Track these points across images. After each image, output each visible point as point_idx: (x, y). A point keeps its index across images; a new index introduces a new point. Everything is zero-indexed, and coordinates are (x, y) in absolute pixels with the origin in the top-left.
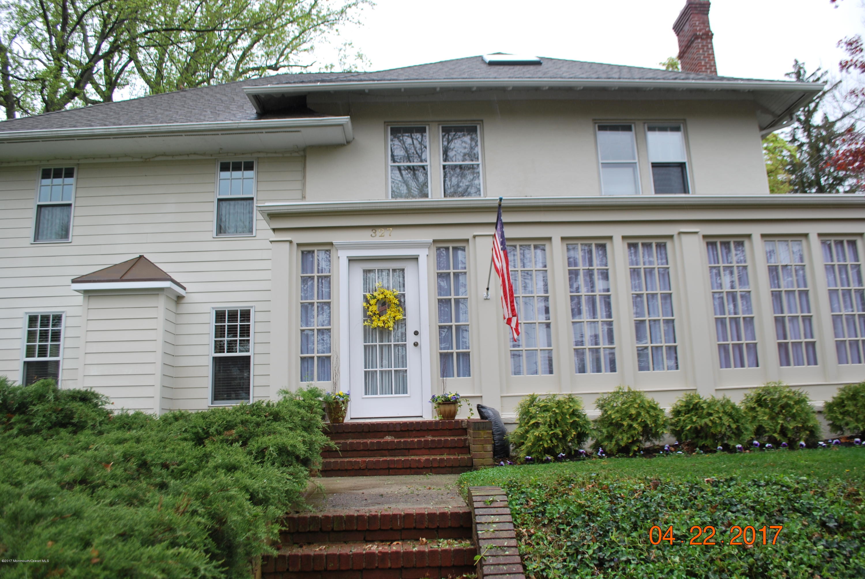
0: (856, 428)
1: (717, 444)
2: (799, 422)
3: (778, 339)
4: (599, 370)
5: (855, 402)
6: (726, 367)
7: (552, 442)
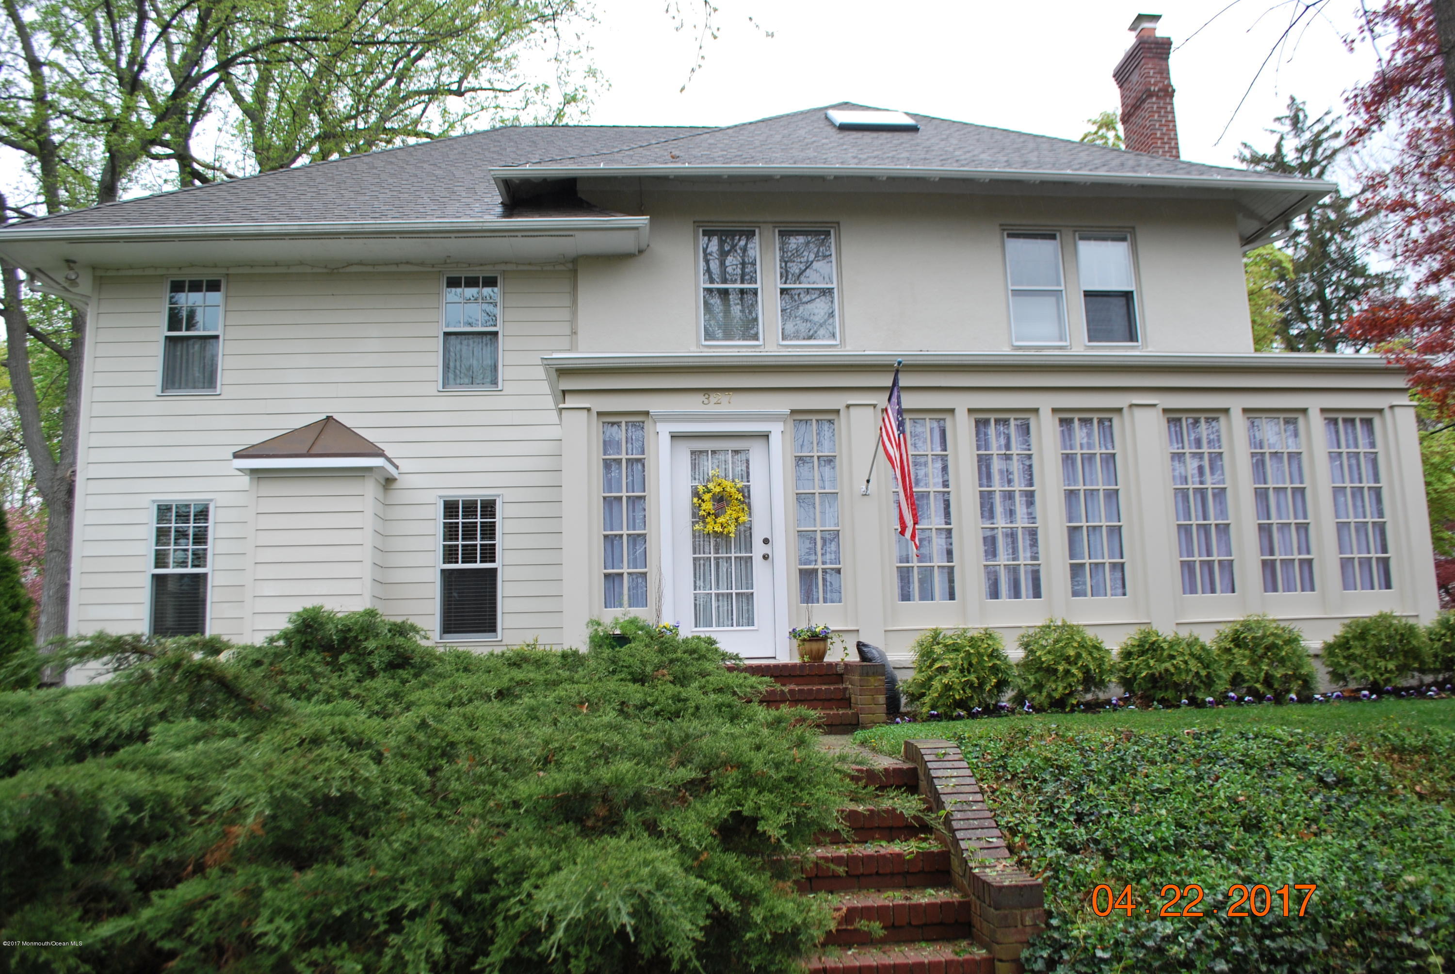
0: (1365, 677)
1: (1181, 697)
2: (1289, 668)
3: (1262, 555)
4: (1017, 595)
5: (1363, 643)
6: (1191, 593)
7: (965, 692)
